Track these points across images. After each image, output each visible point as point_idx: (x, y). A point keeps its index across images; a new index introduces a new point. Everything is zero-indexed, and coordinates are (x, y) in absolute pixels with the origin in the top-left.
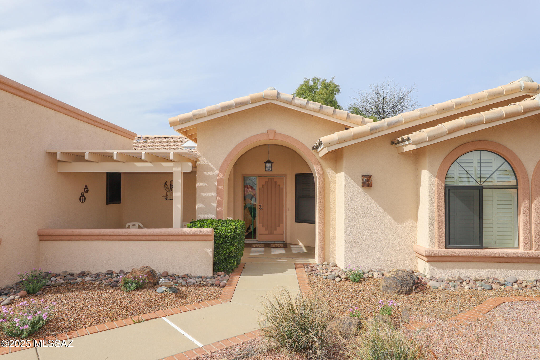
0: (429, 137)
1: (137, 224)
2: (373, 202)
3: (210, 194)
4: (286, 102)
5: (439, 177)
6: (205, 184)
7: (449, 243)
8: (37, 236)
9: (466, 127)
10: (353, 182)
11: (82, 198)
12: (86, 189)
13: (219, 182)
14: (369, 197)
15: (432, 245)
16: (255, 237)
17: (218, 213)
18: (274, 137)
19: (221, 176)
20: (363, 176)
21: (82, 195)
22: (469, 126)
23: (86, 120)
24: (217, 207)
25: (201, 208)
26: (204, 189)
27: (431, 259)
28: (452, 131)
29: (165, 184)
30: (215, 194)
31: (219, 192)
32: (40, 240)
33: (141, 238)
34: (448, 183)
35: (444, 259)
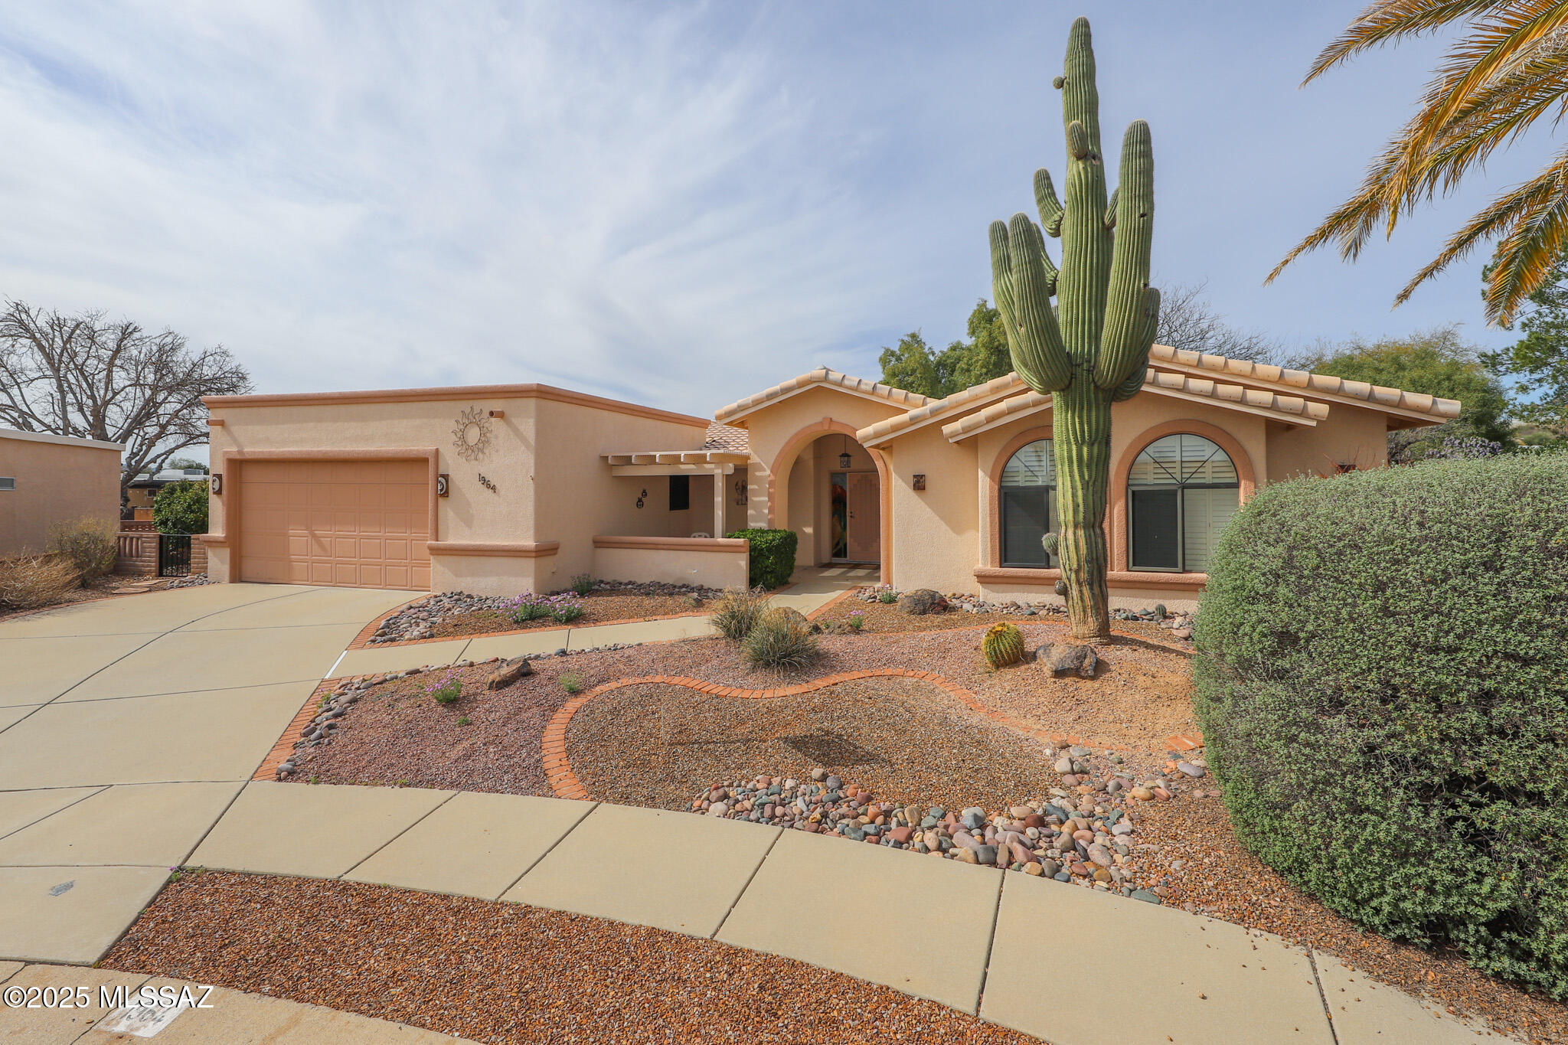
0: (963, 429)
1: (704, 534)
2: (928, 509)
3: (762, 499)
4: (835, 383)
5: (992, 478)
6: (756, 487)
7: (1005, 559)
8: (591, 542)
9: (1009, 413)
10: (903, 484)
11: (640, 503)
12: (644, 493)
13: (771, 484)
14: (923, 503)
15: (985, 564)
16: (845, 556)
17: (770, 522)
18: (829, 427)
19: (772, 477)
20: (915, 476)
21: (640, 500)
22: (1011, 411)
23: (643, 414)
24: (769, 513)
25: (752, 515)
26: (756, 493)
27: (982, 580)
28: (990, 419)
29: (737, 485)
30: (767, 499)
31: (771, 497)
32: (596, 547)
33: (679, 547)
34: (1004, 484)
35: (996, 580)
